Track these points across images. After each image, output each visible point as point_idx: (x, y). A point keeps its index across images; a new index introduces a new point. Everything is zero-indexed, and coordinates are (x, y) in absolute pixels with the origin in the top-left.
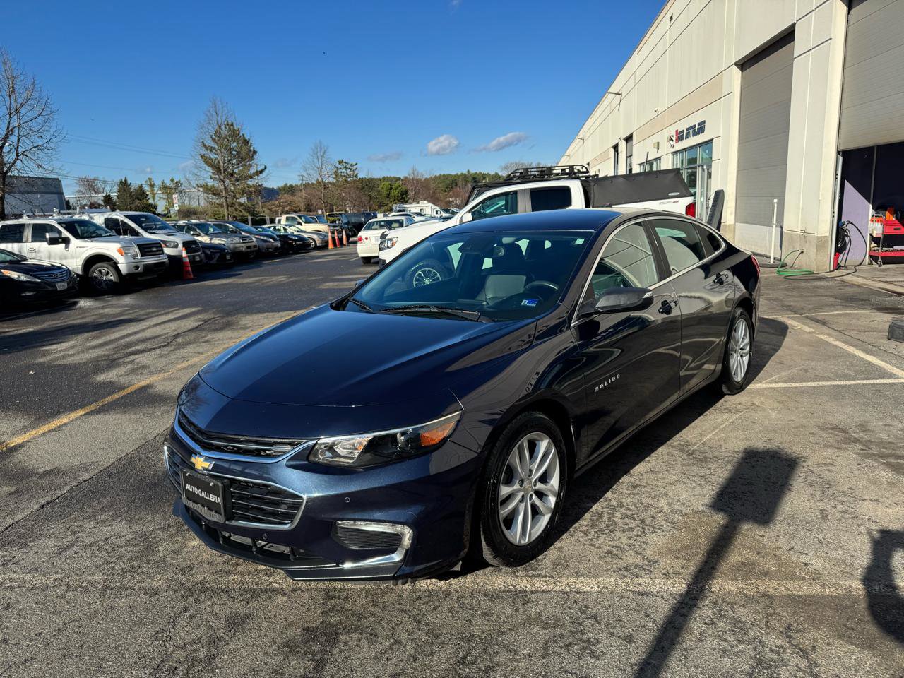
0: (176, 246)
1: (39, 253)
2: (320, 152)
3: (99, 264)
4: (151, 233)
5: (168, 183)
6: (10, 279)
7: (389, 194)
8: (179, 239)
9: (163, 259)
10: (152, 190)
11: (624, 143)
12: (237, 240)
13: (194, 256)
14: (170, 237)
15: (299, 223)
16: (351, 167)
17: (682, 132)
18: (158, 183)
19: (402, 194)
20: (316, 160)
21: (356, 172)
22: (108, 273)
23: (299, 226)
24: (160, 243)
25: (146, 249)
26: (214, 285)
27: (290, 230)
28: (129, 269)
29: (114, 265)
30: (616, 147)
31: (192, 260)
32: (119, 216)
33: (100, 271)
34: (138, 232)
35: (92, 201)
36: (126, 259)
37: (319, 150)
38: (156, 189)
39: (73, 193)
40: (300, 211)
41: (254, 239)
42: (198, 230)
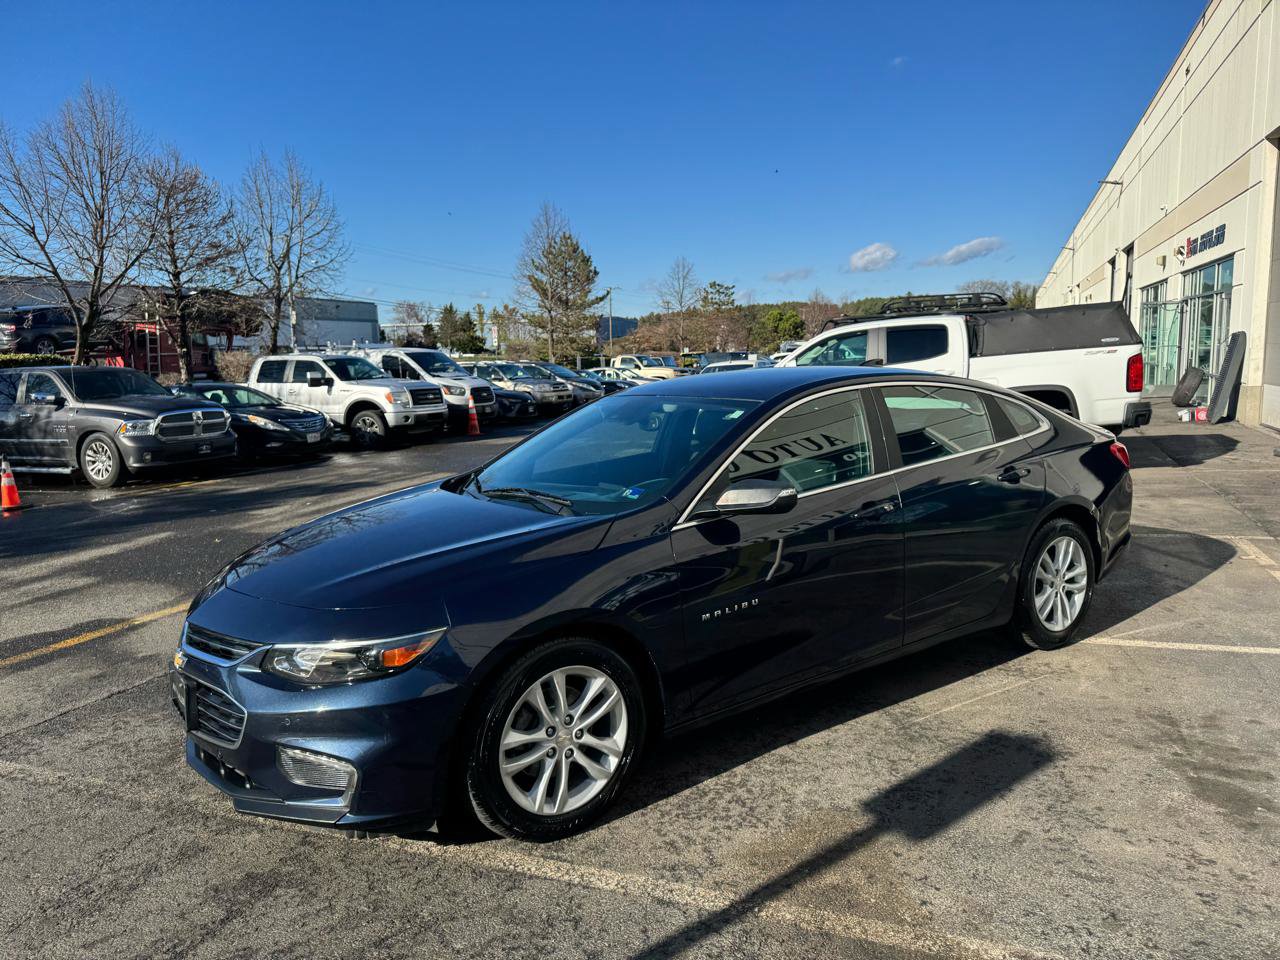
0: (463, 394)
1: (297, 395)
2: (683, 272)
3: (364, 413)
4: (434, 376)
5: (500, 310)
6: (255, 426)
7: (777, 327)
8: (467, 384)
9: (442, 408)
10: (481, 320)
11: (1124, 256)
12: (547, 387)
13: (484, 407)
14: (457, 382)
15: (637, 367)
16: (725, 290)
17: (1196, 241)
18: (488, 311)
19: (796, 328)
20: (676, 283)
21: (733, 297)
22: (372, 424)
23: (636, 371)
24: (439, 389)
25: (420, 396)
26: (497, 445)
27: (623, 375)
28: (397, 418)
29: (381, 415)
30: (1113, 262)
31: (481, 413)
32: (400, 354)
33: (364, 421)
34: (419, 375)
35: (410, 332)
36: (395, 408)
37: (681, 269)
38: (485, 318)
39: (390, 321)
40: (660, 349)
41: (570, 387)
42: (501, 374)
